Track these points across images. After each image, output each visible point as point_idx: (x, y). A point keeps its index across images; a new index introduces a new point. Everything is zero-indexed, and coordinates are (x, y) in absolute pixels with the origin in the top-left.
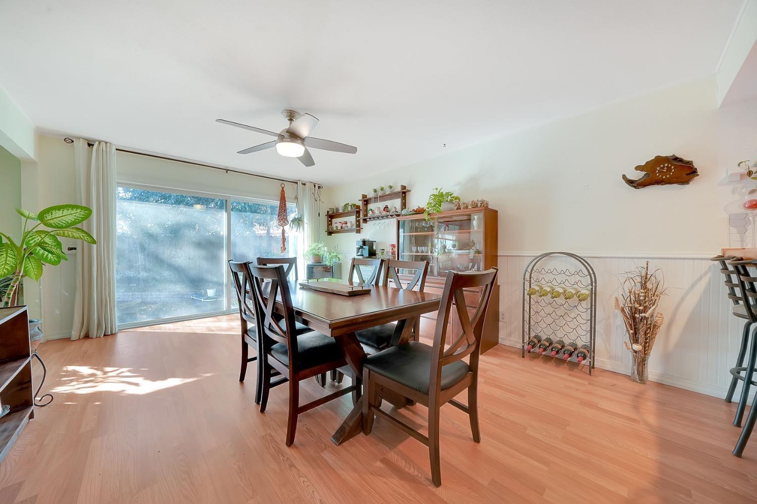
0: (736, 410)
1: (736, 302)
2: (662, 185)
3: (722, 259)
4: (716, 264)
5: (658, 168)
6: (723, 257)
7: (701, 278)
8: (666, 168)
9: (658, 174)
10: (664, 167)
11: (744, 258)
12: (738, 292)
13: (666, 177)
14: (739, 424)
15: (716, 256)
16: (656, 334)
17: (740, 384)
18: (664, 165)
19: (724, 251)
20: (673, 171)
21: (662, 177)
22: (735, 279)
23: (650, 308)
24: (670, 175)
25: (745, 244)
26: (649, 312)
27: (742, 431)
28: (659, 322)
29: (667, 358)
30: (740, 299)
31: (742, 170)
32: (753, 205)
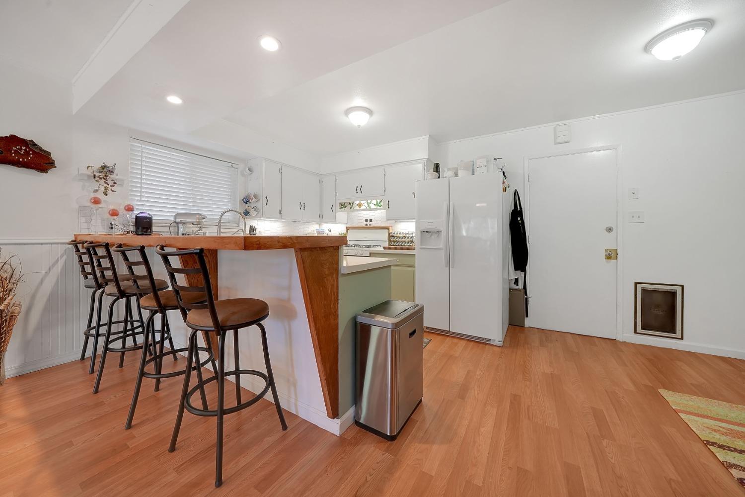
0: (89, 363)
1: (86, 277)
2: (19, 167)
3: (75, 243)
4: (70, 247)
5: (14, 148)
6: (76, 241)
7: (58, 261)
8: (23, 151)
9: (13, 155)
10: (21, 149)
11: (94, 242)
12: (88, 269)
13: (23, 160)
14: (93, 372)
15: (70, 240)
16: (13, 325)
17: (91, 340)
18: (21, 147)
19: (76, 236)
20: (31, 156)
21: (19, 159)
22: (86, 258)
23: (6, 299)
24: (27, 159)
25: (90, 231)
26: (4, 303)
27: (96, 374)
28: (16, 312)
29: (26, 346)
30: (90, 274)
31: (89, 172)
32: (96, 201)
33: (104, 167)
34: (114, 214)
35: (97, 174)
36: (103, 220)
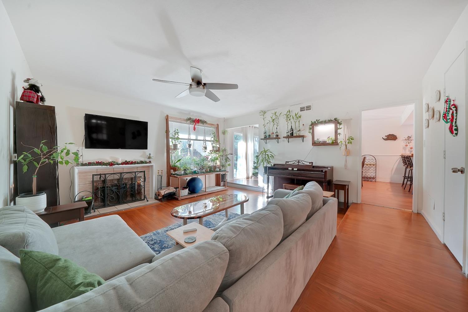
8: (391, 137)
11: (406, 156)
20: (393, 137)
21: (390, 139)
25: (406, 153)
31: (405, 139)
32: (407, 146)
33: (409, 137)
34: (411, 148)
35: (407, 139)
36: (409, 150)
